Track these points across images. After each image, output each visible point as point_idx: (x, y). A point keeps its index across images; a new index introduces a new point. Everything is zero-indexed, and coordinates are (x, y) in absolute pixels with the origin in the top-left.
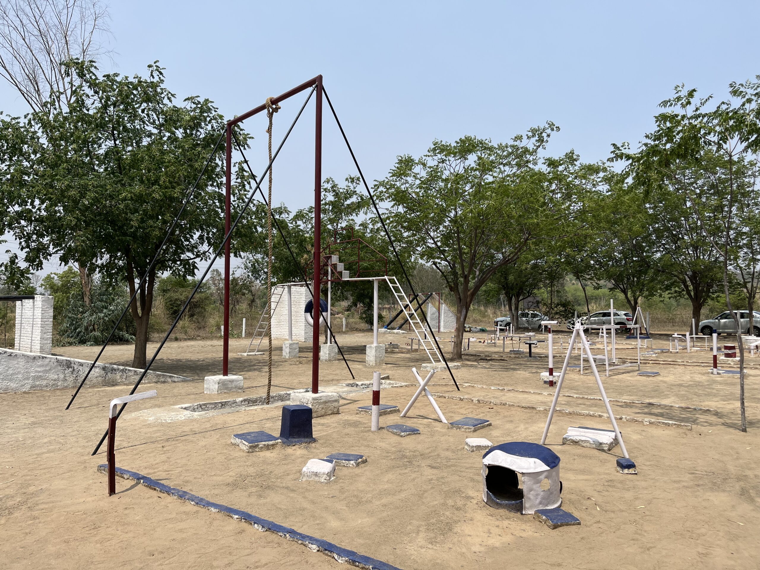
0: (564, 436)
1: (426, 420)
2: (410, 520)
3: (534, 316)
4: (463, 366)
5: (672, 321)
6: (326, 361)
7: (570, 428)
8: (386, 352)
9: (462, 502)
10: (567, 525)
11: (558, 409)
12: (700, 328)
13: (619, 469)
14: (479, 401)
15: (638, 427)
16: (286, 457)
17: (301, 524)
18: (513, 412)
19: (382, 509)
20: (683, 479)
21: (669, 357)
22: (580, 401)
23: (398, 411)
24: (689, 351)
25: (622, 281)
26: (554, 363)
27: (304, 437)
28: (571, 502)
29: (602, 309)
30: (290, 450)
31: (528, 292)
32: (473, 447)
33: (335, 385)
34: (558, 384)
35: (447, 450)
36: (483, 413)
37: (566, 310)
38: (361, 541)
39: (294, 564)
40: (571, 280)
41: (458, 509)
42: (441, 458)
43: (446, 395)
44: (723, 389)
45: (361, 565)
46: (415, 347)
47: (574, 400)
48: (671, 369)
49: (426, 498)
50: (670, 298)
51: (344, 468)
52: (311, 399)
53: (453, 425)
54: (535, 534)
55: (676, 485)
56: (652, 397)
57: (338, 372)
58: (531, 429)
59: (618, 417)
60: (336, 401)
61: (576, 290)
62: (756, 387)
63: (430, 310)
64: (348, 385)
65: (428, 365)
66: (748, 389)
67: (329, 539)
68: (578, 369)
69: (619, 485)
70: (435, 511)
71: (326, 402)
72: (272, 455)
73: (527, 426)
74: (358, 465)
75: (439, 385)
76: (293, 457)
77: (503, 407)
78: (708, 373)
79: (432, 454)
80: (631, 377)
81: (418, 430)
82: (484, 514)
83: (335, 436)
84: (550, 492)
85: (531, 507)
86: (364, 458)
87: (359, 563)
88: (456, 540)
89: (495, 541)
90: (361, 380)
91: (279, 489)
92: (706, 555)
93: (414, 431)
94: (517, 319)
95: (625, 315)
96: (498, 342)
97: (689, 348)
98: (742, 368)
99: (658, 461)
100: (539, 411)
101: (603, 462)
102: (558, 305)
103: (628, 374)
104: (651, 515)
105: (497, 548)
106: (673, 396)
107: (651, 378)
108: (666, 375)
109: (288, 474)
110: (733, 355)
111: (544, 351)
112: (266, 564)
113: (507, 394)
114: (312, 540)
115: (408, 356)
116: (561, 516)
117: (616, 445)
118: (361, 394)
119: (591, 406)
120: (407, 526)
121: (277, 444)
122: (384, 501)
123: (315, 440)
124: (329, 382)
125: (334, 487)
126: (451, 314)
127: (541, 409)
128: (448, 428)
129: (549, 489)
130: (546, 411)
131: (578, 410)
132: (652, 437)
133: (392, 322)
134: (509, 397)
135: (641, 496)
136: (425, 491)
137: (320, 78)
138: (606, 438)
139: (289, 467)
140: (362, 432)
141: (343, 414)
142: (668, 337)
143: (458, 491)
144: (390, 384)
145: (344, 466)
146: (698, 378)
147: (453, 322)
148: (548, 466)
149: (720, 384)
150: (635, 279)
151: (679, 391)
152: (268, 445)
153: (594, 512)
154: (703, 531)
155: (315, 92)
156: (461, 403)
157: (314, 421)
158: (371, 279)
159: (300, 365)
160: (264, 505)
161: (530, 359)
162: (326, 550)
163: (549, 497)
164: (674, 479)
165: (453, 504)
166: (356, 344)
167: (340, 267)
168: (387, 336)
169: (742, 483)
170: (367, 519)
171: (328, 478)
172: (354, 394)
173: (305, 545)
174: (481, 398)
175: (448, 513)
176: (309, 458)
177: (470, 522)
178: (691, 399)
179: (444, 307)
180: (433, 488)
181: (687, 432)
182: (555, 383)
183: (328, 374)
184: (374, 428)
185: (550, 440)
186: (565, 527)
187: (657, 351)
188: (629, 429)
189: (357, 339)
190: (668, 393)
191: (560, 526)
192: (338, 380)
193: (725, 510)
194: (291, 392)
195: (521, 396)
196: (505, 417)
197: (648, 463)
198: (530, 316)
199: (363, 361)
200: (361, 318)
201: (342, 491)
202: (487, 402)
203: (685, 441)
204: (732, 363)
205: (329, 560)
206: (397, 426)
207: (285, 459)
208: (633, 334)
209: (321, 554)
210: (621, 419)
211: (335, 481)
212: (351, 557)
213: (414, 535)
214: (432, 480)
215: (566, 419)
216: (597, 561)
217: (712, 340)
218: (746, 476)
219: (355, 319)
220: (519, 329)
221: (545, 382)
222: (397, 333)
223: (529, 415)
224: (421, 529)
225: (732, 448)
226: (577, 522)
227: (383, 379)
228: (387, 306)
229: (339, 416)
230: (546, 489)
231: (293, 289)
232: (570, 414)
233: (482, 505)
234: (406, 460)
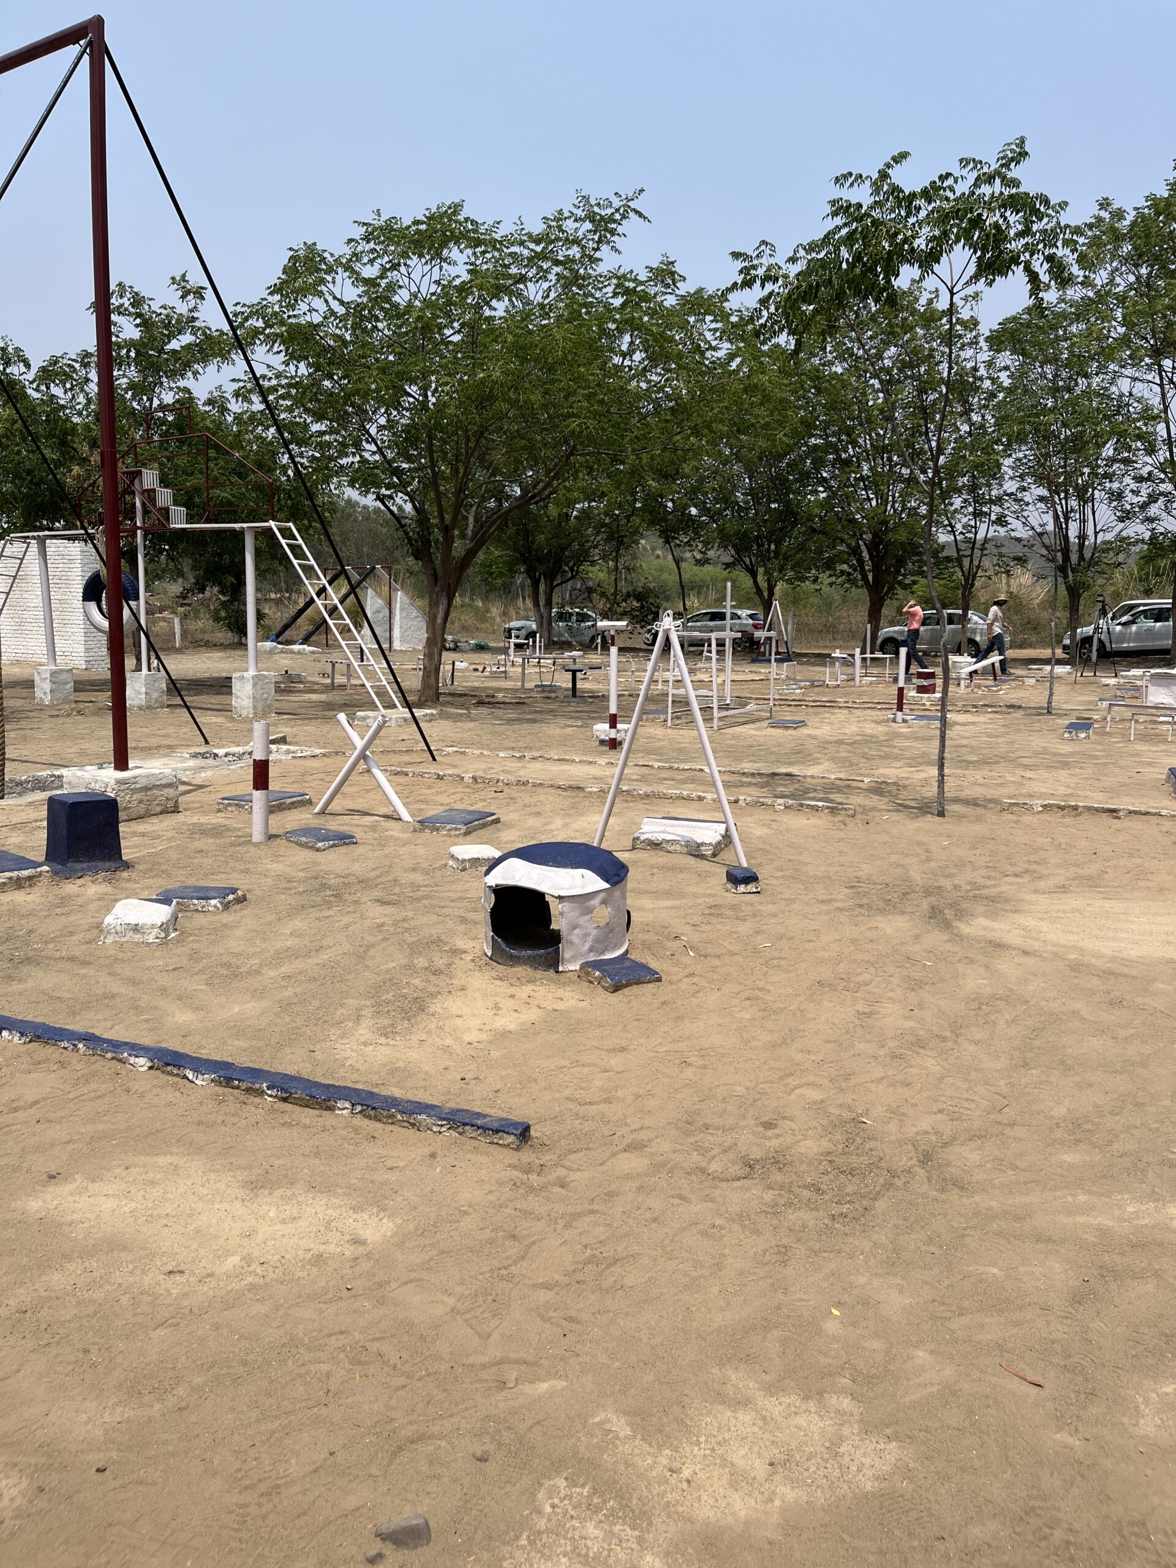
0: (636, 835)
1: (368, 818)
2: (341, 999)
3: (583, 618)
4: (443, 716)
5: (831, 631)
6: (140, 708)
7: (646, 820)
8: (278, 690)
9: (445, 961)
10: (639, 982)
11: (625, 788)
12: (879, 642)
13: (729, 886)
14: (474, 778)
15: (766, 816)
16: (64, 901)
17: (109, 1024)
18: (542, 798)
19: (283, 983)
20: (837, 897)
21: (824, 694)
22: (665, 774)
23: (310, 802)
24: (858, 683)
25: (748, 549)
26: (619, 707)
27: (103, 859)
28: (647, 946)
29: (708, 607)
30: (71, 887)
31: (572, 569)
32: (464, 861)
33: (166, 756)
34: (625, 746)
35: (414, 870)
36: (485, 800)
37: (642, 607)
38: (243, 1044)
39: (99, 1097)
40: (653, 549)
41: (437, 973)
42: (400, 885)
43: (409, 769)
44: (909, 747)
45: (244, 1085)
46: (340, 680)
47: (654, 771)
48: (826, 714)
49: (373, 958)
50: (831, 584)
51: (196, 915)
52: (113, 782)
53: (426, 824)
54: (581, 1004)
55: (824, 907)
56: (791, 764)
57: (170, 730)
58: (575, 826)
59: (732, 798)
60: (169, 785)
61: (661, 569)
62: (965, 742)
63: (373, 602)
64: (195, 756)
65: (370, 714)
66: (952, 747)
67: (174, 1044)
68: (662, 717)
69: (729, 913)
70: (390, 980)
71: (146, 789)
72: (30, 898)
73: (567, 820)
74: (226, 906)
75: (394, 752)
76: (80, 901)
77: (523, 788)
78: (888, 720)
79: (384, 879)
80: (756, 729)
81: (353, 837)
82: (486, 978)
83: (173, 855)
84: (609, 928)
85: (574, 958)
86: (240, 893)
87: (239, 1081)
88: (433, 1026)
89: (507, 1022)
90: (223, 747)
91: (52, 962)
92: (870, 1015)
93: (345, 839)
94: (550, 624)
95: (751, 616)
96: (512, 669)
97: (857, 679)
98: (943, 709)
99: (796, 870)
100: (591, 793)
101: (702, 876)
102: (628, 595)
103: (752, 726)
104: (781, 958)
105: (510, 1032)
106: (828, 760)
107: (791, 732)
108: (816, 725)
109: (71, 933)
110: (930, 689)
111: (601, 686)
112: (36, 1102)
113: (528, 765)
114: (136, 1049)
115: (323, 697)
116: (628, 968)
117: (726, 846)
118: (225, 772)
119: (684, 782)
120: (336, 1009)
121: (40, 874)
122: (285, 969)
123: (127, 866)
124: (149, 751)
125: (178, 951)
126: (415, 613)
127: (594, 790)
128: (415, 831)
129: (607, 924)
130: (603, 792)
131: (662, 789)
132: (788, 830)
133: (286, 627)
134: (535, 771)
135: (765, 927)
136: (370, 946)
137: (98, 23)
138: (708, 834)
139: (73, 918)
140: (232, 844)
141: (188, 813)
142: (823, 659)
143: (436, 942)
144: (288, 752)
145: (197, 910)
146: (871, 729)
147: (420, 629)
148: (607, 882)
149: (907, 738)
150: (773, 547)
151: (838, 752)
152: (19, 878)
153: (684, 959)
154: (866, 977)
155: (86, 58)
156: (441, 783)
157: (122, 828)
158: (237, 526)
159: (79, 717)
160: (20, 994)
161: (574, 699)
162: (168, 1064)
163: (607, 937)
164: (821, 897)
165: (426, 965)
166: (207, 675)
167: (165, 496)
168: (276, 657)
169: (932, 900)
170: (253, 1004)
171: (163, 935)
172: (209, 773)
173: (120, 1061)
174: (478, 774)
175: (416, 982)
176: (116, 901)
177: (459, 993)
178: (857, 765)
179: (400, 597)
180: (385, 939)
181: (848, 820)
182: (621, 743)
183: (148, 736)
184: (257, 836)
185: (609, 842)
186: (635, 987)
187: (803, 684)
188: (750, 819)
189: (209, 664)
190: (819, 756)
191: (626, 986)
192: (169, 747)
193: (903, 943)
194: (64, 772)
195: (556, 768)
196: (525, 806)
197: (780, 874)
198: (574, 618)
199: (226, 709)
200: (217, 619)
201: (194, 956)
202: (490, 780)
203: (842, 835)
204: (928, 703)
205: (177, 1084)
206: (306, 831)
207: (61, 905)
208: (764, 654)
209: (158, 1073)
210: (736, 801)
211: (179, 941)
212: (222, 1073)
213: (350, 1024)
214: (383, 925)
215: (640, 805)
216: (688, 1038)
217: (898, 663)
218: (939, 887)
219: (203, 623)
220: (554, 645)
221: (602, 742)
222: (299, 653)
223: (570, 800)
224: (363, 1013)
225: (919, 844)
226: (654, 977)
227: (273, 742)
228: (273, 596)
229: (180, 817)
230: (603, 923)
231: (52, 546)
232: (647, 796)
233: (482, 962)
234: (328, 893)
